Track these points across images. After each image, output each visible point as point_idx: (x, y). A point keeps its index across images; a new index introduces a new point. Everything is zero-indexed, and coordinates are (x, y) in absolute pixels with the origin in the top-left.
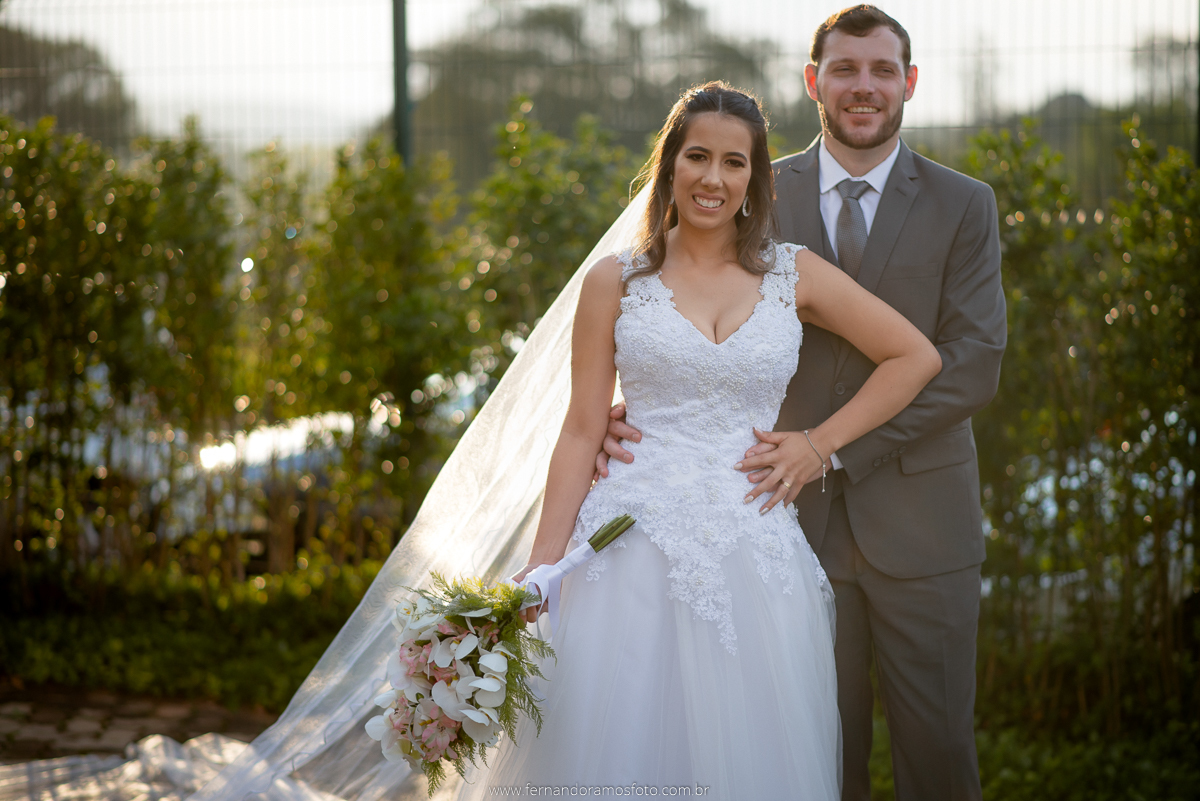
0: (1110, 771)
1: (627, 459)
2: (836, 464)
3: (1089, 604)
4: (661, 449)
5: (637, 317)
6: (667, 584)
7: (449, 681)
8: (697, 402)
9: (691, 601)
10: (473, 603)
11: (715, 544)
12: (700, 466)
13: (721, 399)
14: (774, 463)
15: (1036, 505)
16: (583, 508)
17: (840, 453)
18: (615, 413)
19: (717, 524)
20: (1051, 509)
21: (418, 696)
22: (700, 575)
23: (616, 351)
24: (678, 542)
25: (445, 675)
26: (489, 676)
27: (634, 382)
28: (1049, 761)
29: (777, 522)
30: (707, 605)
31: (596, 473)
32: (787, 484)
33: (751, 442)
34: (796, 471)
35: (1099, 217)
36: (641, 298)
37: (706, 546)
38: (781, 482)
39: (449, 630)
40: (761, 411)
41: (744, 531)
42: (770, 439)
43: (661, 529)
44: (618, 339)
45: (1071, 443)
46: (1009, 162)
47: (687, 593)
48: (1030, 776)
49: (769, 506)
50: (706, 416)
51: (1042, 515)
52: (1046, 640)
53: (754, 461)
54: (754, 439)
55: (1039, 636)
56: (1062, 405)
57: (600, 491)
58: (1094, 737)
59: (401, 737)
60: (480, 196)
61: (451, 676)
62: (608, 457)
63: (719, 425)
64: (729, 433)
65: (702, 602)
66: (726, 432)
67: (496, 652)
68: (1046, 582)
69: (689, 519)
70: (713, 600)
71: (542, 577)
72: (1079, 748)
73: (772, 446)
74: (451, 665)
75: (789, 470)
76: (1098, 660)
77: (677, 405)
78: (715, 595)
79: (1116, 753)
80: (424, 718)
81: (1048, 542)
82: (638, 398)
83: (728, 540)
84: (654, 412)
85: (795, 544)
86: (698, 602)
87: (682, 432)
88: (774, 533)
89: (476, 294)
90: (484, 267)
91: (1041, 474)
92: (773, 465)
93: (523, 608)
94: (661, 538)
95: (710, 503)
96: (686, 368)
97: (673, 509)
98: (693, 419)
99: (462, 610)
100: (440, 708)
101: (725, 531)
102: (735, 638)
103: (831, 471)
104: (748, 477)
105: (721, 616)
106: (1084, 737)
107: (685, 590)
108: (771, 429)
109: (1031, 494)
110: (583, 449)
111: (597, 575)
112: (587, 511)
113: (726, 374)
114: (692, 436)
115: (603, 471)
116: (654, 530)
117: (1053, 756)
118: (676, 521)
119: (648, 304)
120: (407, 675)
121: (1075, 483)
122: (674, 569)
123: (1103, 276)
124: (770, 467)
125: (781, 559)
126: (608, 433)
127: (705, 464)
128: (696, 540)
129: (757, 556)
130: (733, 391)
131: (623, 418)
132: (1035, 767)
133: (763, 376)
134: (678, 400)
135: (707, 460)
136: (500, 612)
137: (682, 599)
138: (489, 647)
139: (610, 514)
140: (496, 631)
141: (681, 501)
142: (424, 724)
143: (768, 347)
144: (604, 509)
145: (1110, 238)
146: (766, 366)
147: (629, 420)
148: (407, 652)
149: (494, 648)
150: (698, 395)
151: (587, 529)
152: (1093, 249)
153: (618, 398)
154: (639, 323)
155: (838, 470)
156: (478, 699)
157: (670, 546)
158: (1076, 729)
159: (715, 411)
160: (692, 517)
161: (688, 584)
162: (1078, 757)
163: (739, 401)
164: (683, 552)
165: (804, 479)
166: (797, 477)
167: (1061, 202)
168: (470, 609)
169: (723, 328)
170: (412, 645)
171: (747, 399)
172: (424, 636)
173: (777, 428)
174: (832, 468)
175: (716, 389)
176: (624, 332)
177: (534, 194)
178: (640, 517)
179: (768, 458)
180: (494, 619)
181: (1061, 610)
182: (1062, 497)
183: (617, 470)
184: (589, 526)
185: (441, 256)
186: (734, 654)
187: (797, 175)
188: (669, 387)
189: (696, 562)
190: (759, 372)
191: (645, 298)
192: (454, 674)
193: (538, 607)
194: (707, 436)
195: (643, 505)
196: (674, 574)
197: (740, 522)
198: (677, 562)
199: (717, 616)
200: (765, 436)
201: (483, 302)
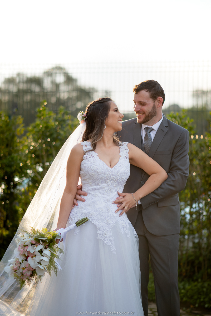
0: (205, 289)
1: (83, 201)
2: (139, 203)
3: (199, 243)
4: (94, 197)
5: (88, 161)
6: (97, 235)
7: (32, 257)
8: (105, 184)
9: (103, 240)
10: (42, 236)
11: (110, 224)
12: (105, 202)
13: (111, 184)
14: (123, 201)
15: (184, 216)
16: (71, 214)
17: (141, 200)
18: (79, 187)
19: (110, 218)
20: (188, 217)
21: (22, 261)
22: (106, 232)
23: (80, 170)
24: (100, 223)
25: (32, 255)
26: (45, 257)
27: (87, 179)
28: (188, 287)
29: (124, 218)
30: (108, 241)
31: (74, 204)
32: (126, 208)
33: (117, 196)
34: (129, 204)
35: (202, 137)
36: (89, 155)
37: (107, 224)
38: (124, 207)
39: (34, 242)
40: (121, 187)
41: (117, 220)
42: (122, 195)
43: (95, 219)
44: (82, 167)
45: (194, 199)
46: (178, 121)
47: (102, 237)
48: (183, 291)
49: (121, 214)
50: (107, 188)
51: (186, 218)
52: (186, 253)
53: (118, 201)
54: (118, 195)
55: (184, 252)
56: (192, 189)
57: (76, 210)
58: (200, 280)
59: (14, 272)
60: (30, 128)
61: (34, 256)
62: (77, 200)
63: (110, 191)
64: (113, 193)
65: (106, 240)
66: (112, 193)
67: (48, 250)
68: (186, 237)
69: (102, 216)
70: (109, 239)
71: (61, 231)
72: (196, 283)
73: (123, 197)
74: (34, 252)
75: (127, 204)
76: (201, 259)
77: (99, 185)
78: (110, 238)
79: (206, 285)
80: (23, 267)
81: (188, 226)
82: (87, 184)
83: (113, 223)
84: (92, 187)
85: (129, 224)
86: (105, 240)
87: (100, 193)
88: (124, 221)
89: (29, 155)
90: (32, 148)
91: (186, 207)
92: (123, 202)
93: (56, 239)
94: (95, 222)
95: (108, 212)
96: (103, 175)
97: (98, 214)
98: (104, 189)
99: (39, 237)
100: (29, 264)
101: (112, 220)
102: (116, 250)
103: (138, 205)
104: (117, 205)
105: (111, 244)
106: (197, 280)
107: (102, 236)
108: (122, 192)
109: (183, 213)
110: (70, 197)
111: (77, 232)
112: (73, 215)
113: (114, 176)
114: (103, 194)
115: (76, 204)
116: (93, 220)
117: (189, 285)
118: (99, 217)
119: (91, 157)
120: (20, 254)
121: (194, 210)
122: (99, 231)
123: (203, 154)
124: (121, 203)
125: (126, 228)
126: (77, 193)
127: (107, 202)
128: (104, 222)
129: (121, 227)
130: (115, 181)
131: (81, 189)
132: (184, 289)
133: (123, 177)
134: (99, 184)
135: (107, 201)
136: (49, 239)
137: (101, 239)
138: (46, 248)
139: (80, 216)
140: (48, 245)
141: (100, 212)
142: (24, 269)
143: (124, 169)
144: (78, 214)
145: (205, 143)
146: (124, 174)
147: (83, 189)
148: (20, 248)
149: (47, 249)
150: (105, 182)
151: (73, 220)
152: (201, 146)
153: (80, 183)
154: (89, 162)
155: (140, 205)
156: (41, 262)
157: (98, 224)
158: (195, 278)
159: (109, 187)
160: (103, 216)
161: (102, 235)
162: (195, 286)
163: (116, 184)
164: (101, 226)
165: (130, 206)
166: (129, 206)
167: (192, 132)
168: (41, 237)
169: (112, 164)
170: (22, 246)
171: (118, 184)
172: (26, 244)
173: (124, 192)
174: (138, 204)
175: (110, 181)
176: (85, 165)
177: (47, 127)
178: (89, 216)
179: (121, 200)
180: (47, 241)
181: (191, 245)
182: (191, 214)
183: (80, 204)
184: (74, 219)
185: (18, 145)
186: (115, 254)
187: (135, 124)
188: (98, 180)
189: (105, 229)
190: (122, 176)
191: (90, 155)
192: (34, 255)
193: (60, 239)
194: (107, 194)
195: (89, 213)
196: (98, 232)
197: (116, 218)
198: (100, 228)
199: (110, 244)
200: (121, 194)
201: (31, 157)
